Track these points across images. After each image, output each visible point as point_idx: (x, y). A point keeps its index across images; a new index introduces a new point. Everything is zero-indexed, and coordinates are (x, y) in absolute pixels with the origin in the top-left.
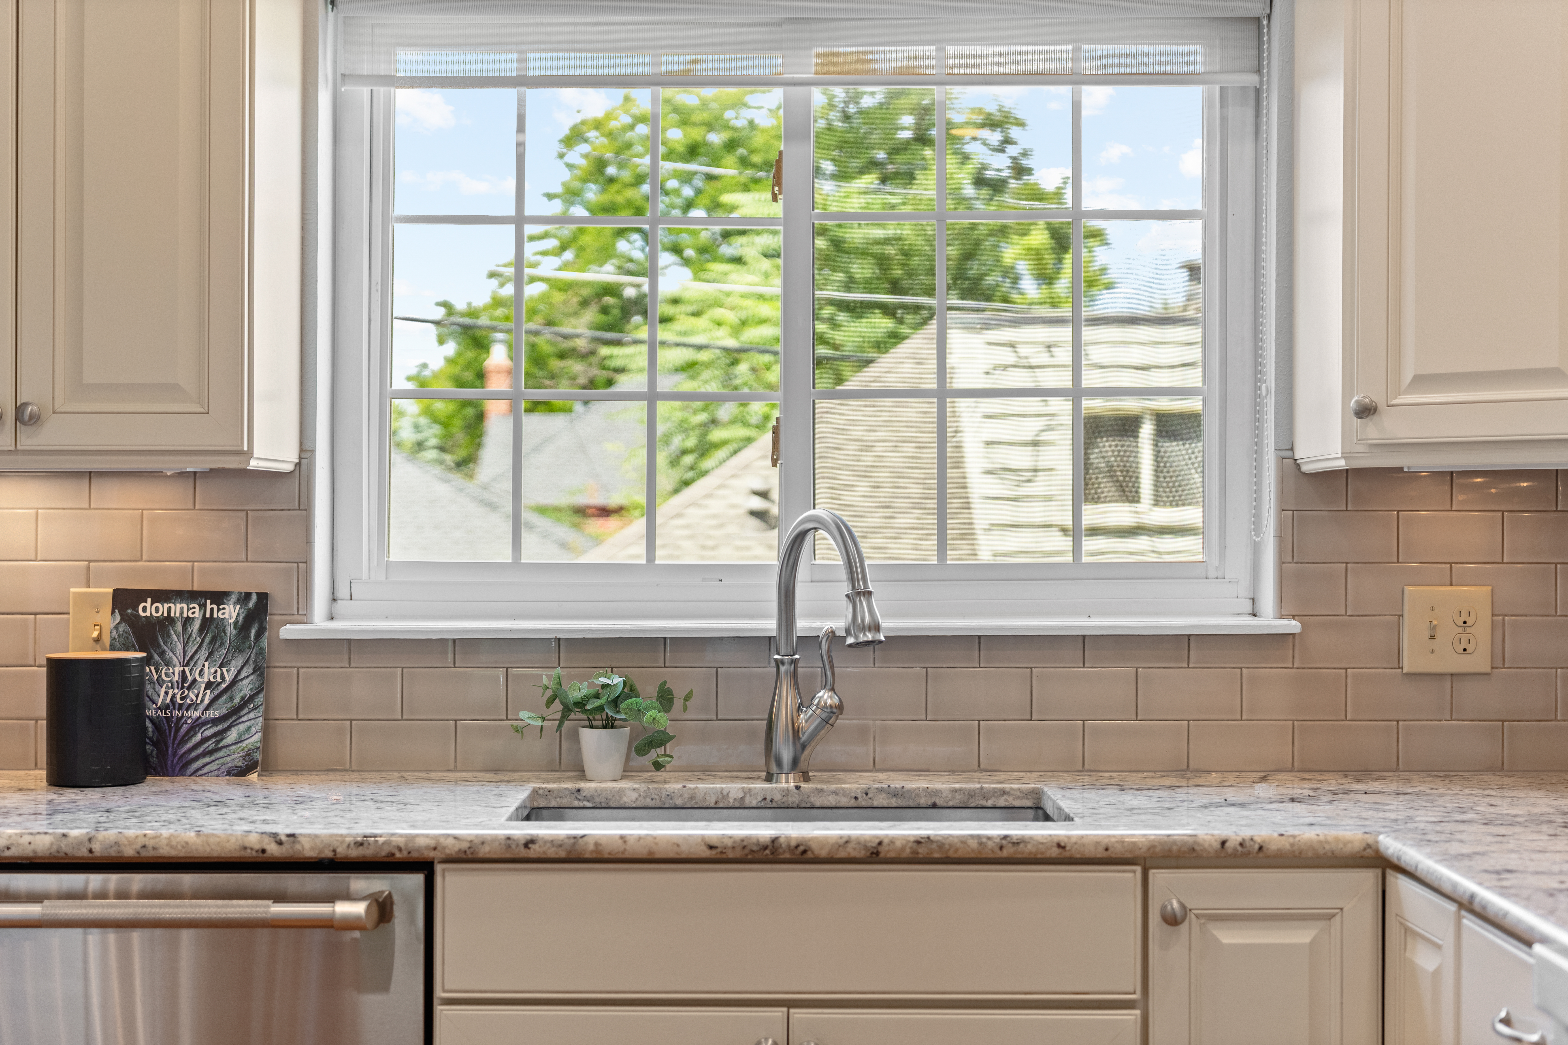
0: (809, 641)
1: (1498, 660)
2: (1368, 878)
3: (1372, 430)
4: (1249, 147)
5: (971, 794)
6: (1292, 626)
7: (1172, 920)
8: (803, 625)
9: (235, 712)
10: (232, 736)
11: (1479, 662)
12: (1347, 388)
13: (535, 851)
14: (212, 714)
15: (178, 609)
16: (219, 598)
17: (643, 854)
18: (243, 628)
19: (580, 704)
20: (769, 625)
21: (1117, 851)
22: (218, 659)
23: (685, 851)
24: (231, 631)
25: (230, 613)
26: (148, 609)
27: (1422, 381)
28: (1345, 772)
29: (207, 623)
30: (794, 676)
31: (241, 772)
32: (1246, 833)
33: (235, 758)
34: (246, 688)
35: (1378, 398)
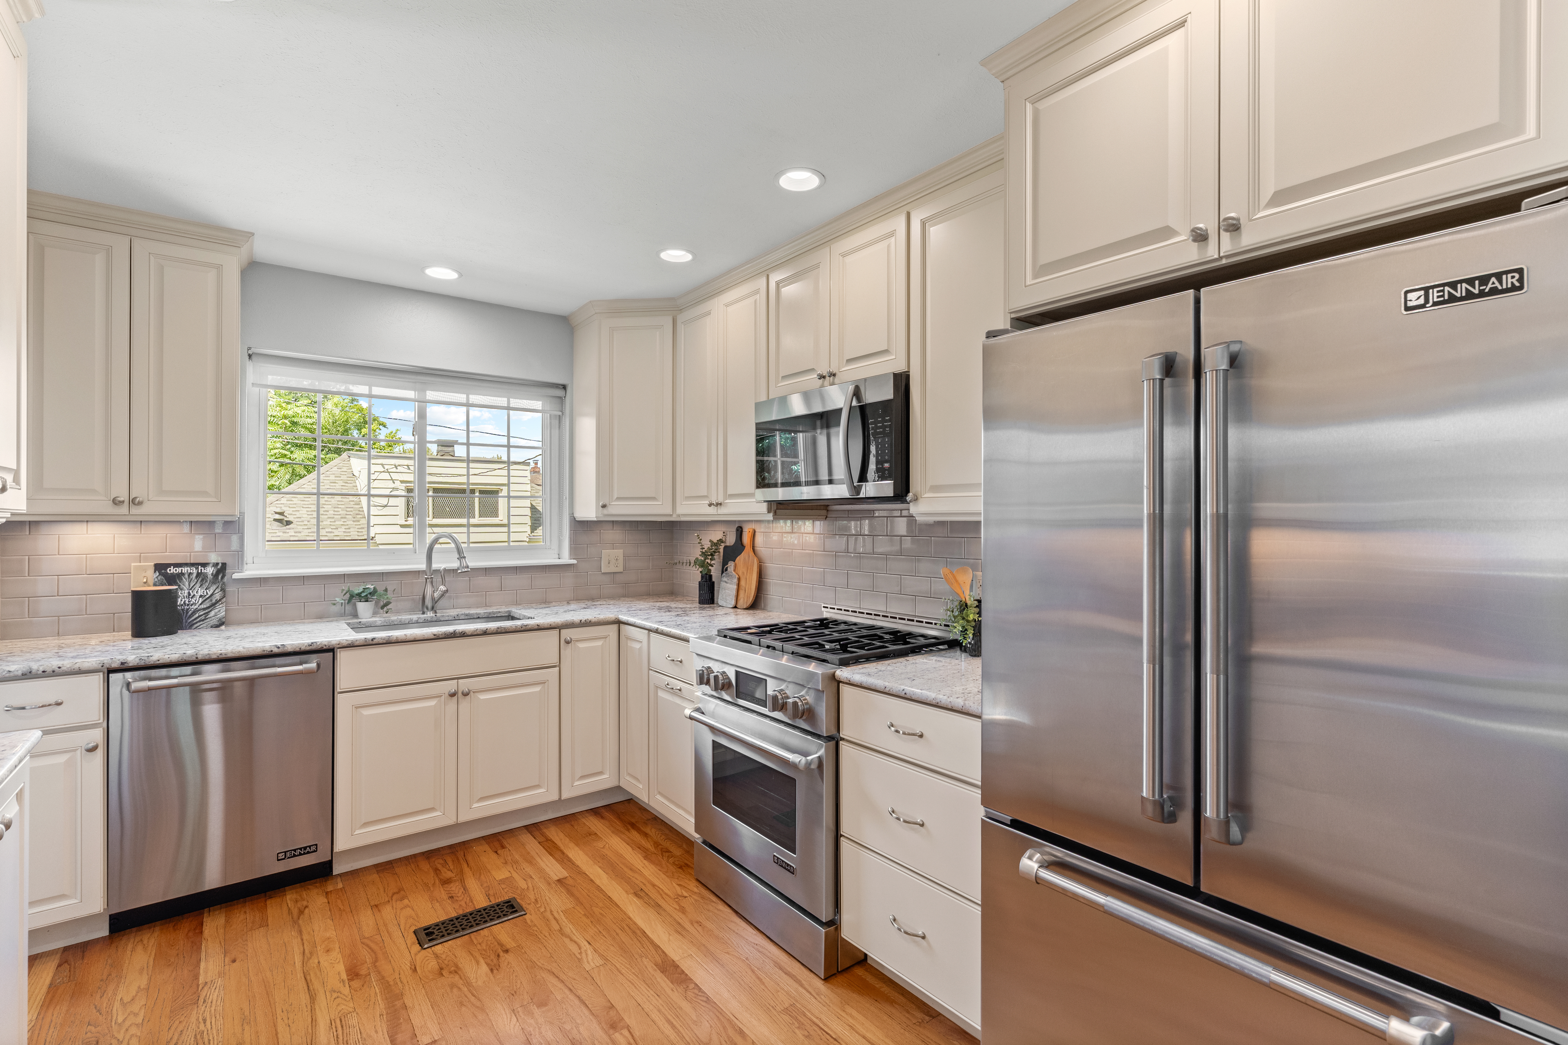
0: (437, 571)
1: (625, 568)
2: (615, 627)
3: (605, 511)
4: (557, 431)
5: (490, 613)
6: (574, 562)
7: (568, 642)
8: (435, 566)
9: (213, 605)
10: (212, 613)
11: (620, 569)
12: (598, 499)
13: (375, 641)
14: (202, 606)
15: (185, 570)
16: (204, 565)
17: (412, 638)
18: (215, 576)
19: (359, 595)
20: (423, 566)
21: (553, 625)
22: (205, 586)
23: (426, 637)
24: (210, 576)
25: (210, 570)
26: (172, 570)
27: (618, 499)
28: (588, 600)
29: (198, 575)
30: (432, 582)
31: (217, 626)
32: (586, 618)
33: (215, 621)
34: (217, 596)
35: (607, 502)
